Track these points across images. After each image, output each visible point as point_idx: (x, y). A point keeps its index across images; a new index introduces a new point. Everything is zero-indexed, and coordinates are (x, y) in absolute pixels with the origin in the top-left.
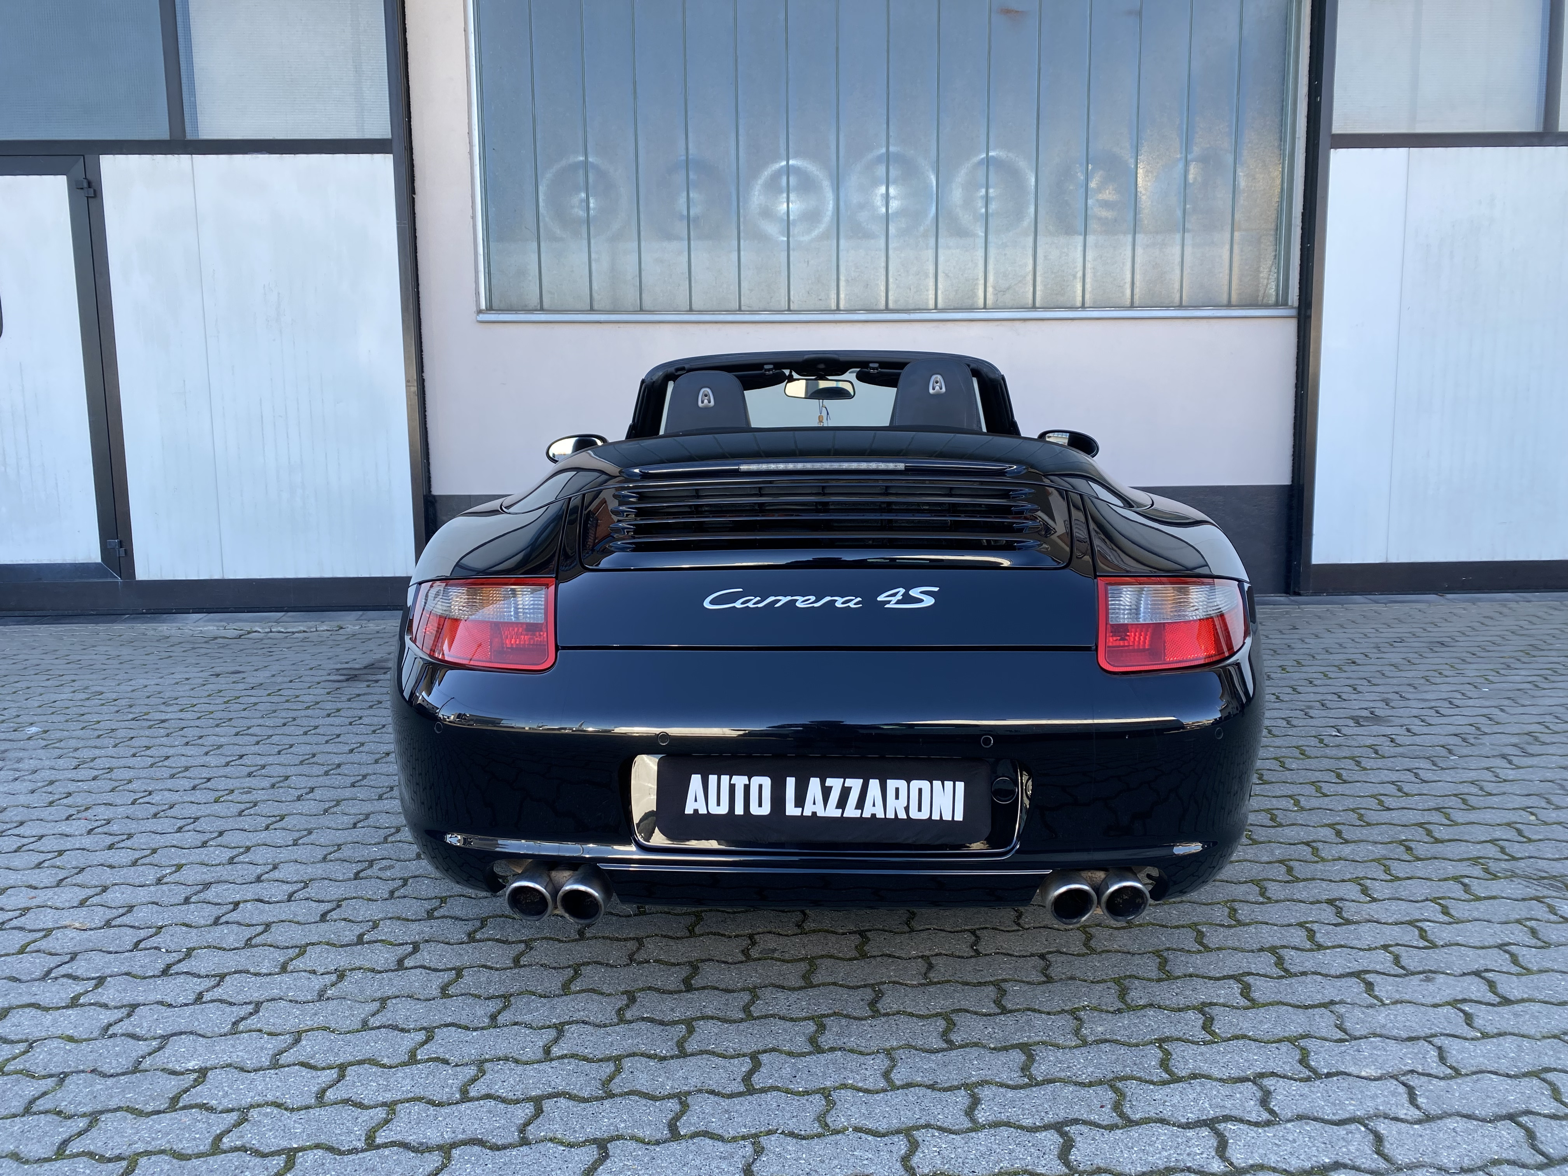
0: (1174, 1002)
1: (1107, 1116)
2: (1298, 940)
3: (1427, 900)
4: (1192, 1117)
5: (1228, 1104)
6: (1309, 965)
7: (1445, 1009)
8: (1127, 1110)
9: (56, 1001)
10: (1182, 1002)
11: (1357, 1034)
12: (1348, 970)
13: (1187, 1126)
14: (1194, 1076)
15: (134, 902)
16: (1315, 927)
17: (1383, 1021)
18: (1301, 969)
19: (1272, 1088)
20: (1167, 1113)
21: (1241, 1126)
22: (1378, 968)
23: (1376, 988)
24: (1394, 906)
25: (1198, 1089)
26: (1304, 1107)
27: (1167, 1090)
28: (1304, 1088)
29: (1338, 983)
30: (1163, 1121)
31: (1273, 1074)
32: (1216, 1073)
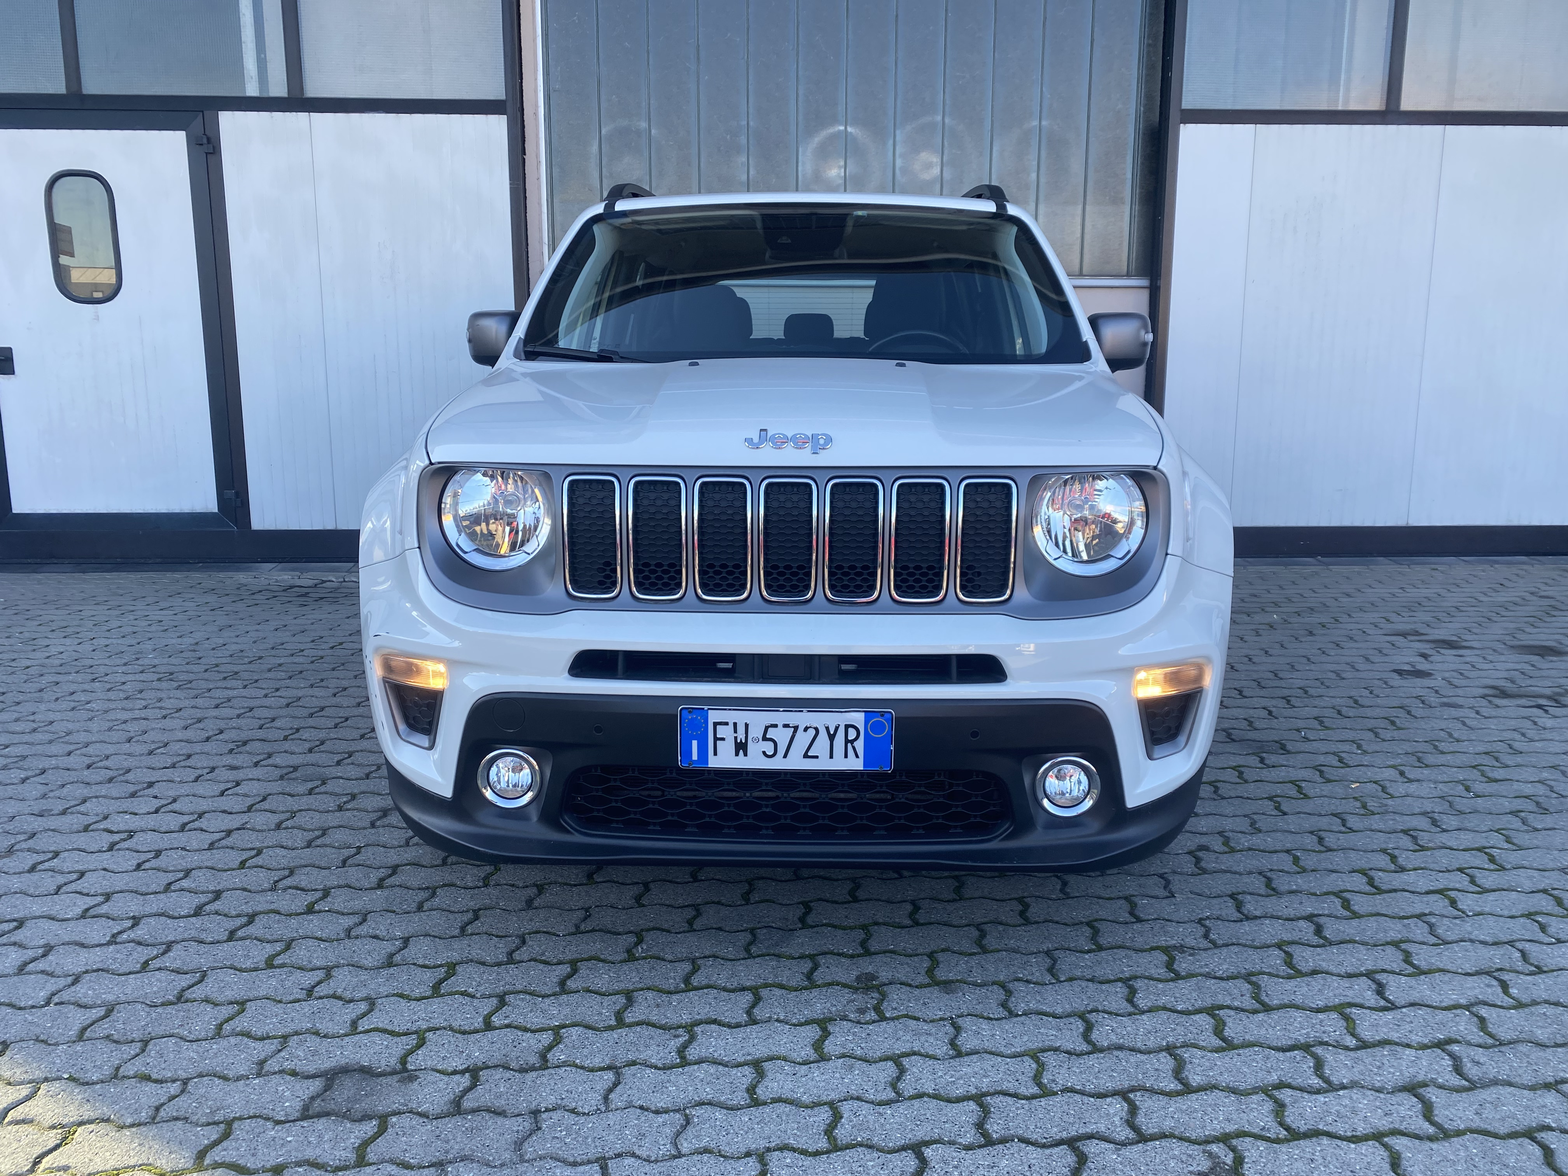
0: (1286, 913)
1: (1248, 1002)
2: (1383, 863)
3: (1492, 830)
4: (1321, 1004)
5: (1350, 993)
6: (1396, 884)
7: (1522, 920)
8: (1264, 997)
9: (294, 908)
10: (1291, 913)
11: (1450, 939)
12: (1431, 888)
13: (1318, 1010)
14: (1314, 972)
15: (326, 825)
16: (1396, 852)
17: (1469, 929)
18: (1390, 887)
19: (1384, 981)
20: (1299, 1000)
21: (1364, 1011)
22: (1458, 886)
23: (1459, 903)
24: (1462, 835)
25: (1322, 982)
26: (1415, 996)
27: (1293, 983)
28: (1412, 981)
29: (1426, 898)
30: (1297, 1007)
31: (1384, 971)
32: (1332, 969)
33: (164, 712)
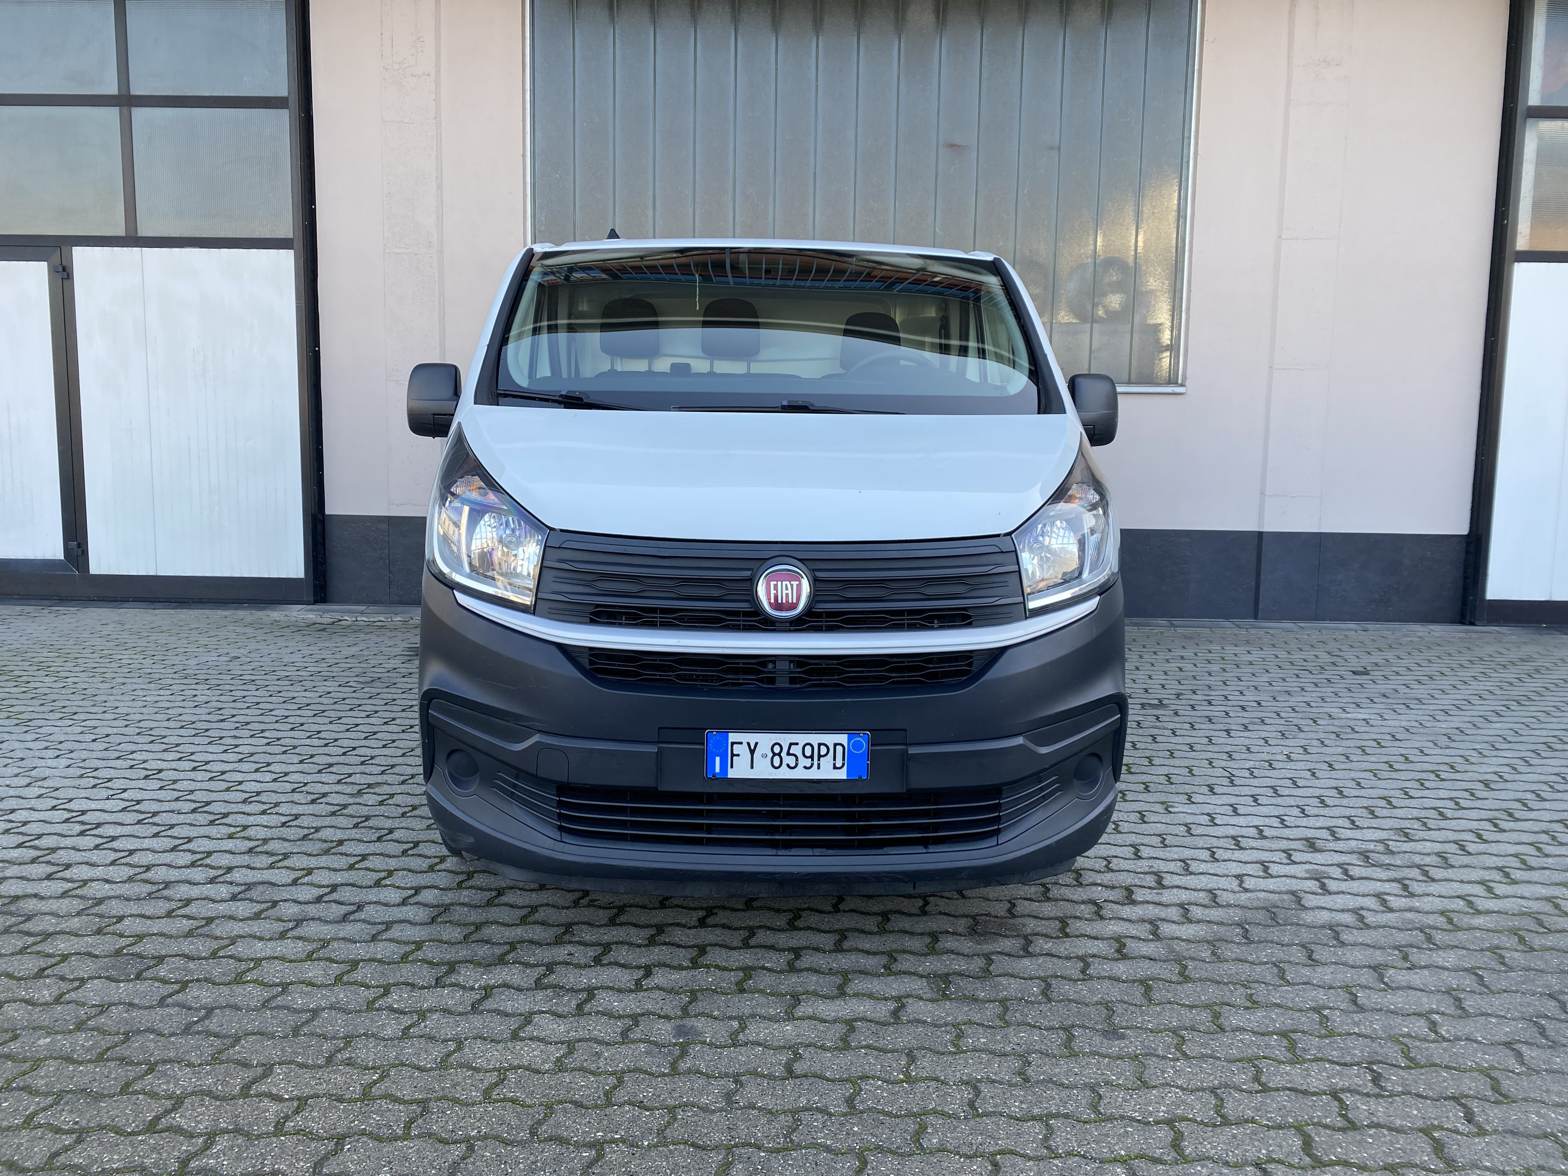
33: (196, 704)
